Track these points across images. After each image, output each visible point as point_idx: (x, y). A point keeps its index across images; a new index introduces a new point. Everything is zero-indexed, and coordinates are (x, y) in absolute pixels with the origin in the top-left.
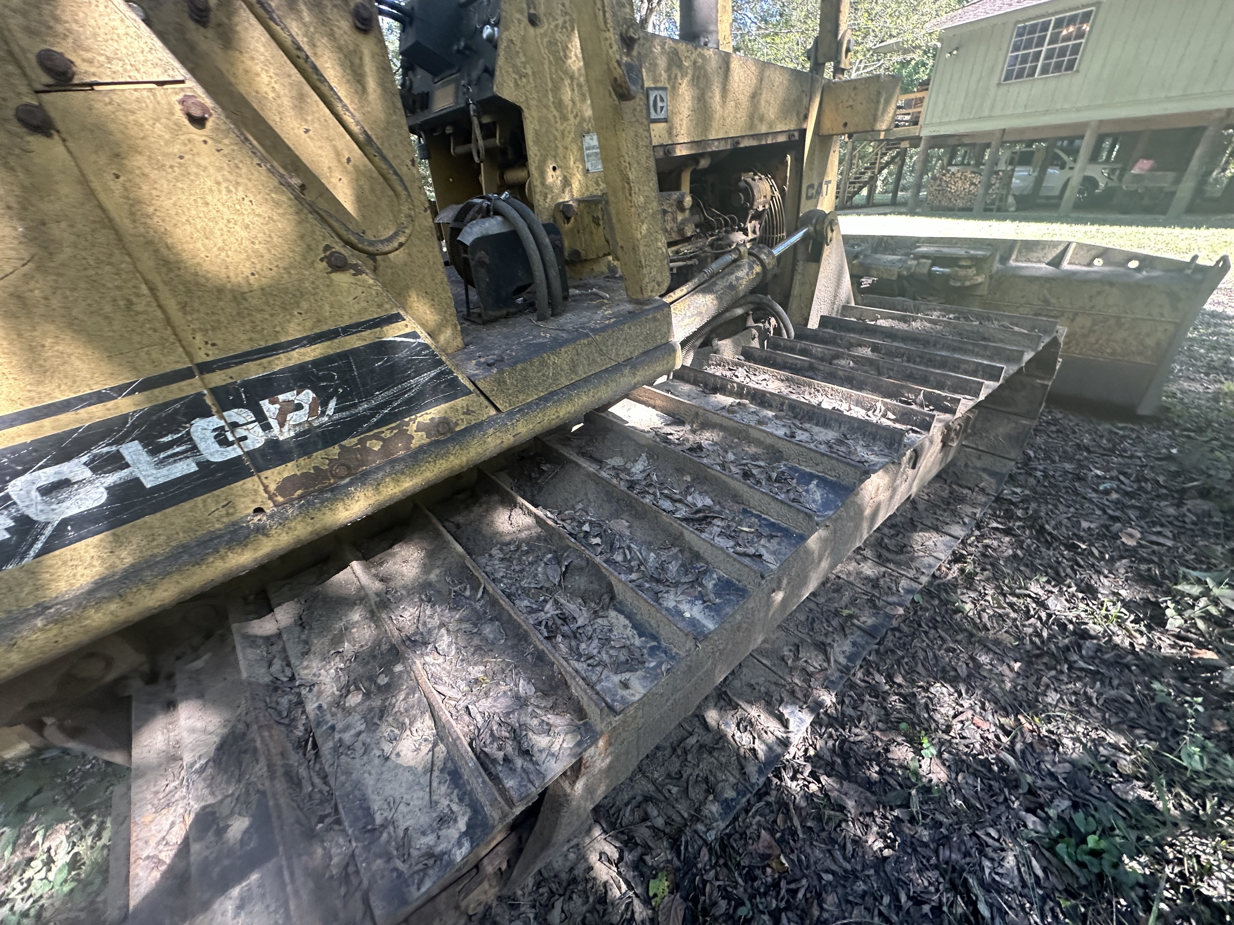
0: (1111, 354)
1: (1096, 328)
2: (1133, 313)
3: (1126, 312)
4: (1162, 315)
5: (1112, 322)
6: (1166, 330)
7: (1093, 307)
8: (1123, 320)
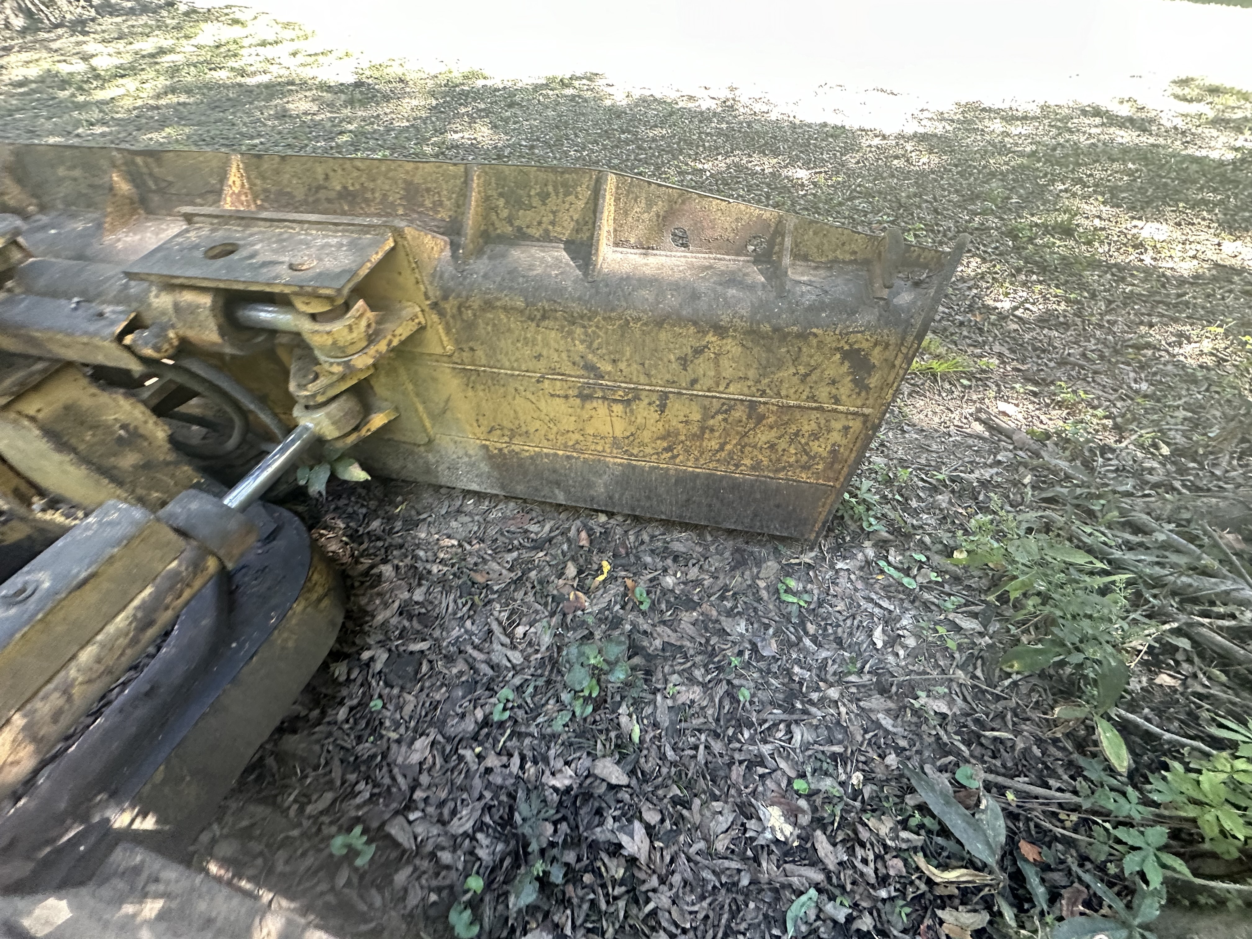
0: (753, 468)
1: (711, 422)
2: (778, 394)
3: (763, 394)
4: (837, 401)
5: (739, 413)
6: (846, 428)
7: (694, 382)
8: (761, 409)
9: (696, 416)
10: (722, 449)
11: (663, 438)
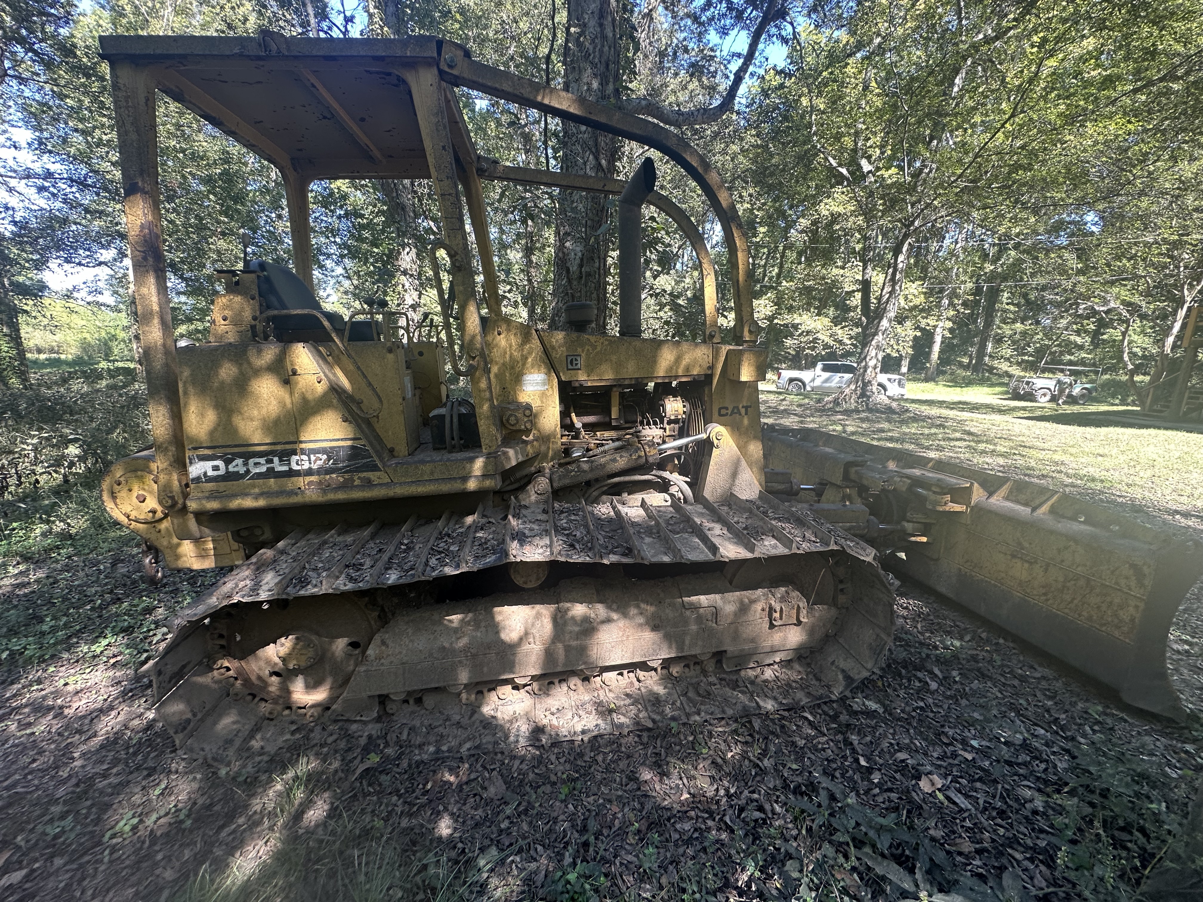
0: (1088, 619)
1: (1068, 584)
2: (1101, 577)
3: (1094, 575)
4: (1130, 589)
5: (1082, 582)
6: (1137, 607)
7: (1063, 561)
8: (1093, 583)
9: (1061, 579)
10: (1072, 602)
11: (1043, 587)
